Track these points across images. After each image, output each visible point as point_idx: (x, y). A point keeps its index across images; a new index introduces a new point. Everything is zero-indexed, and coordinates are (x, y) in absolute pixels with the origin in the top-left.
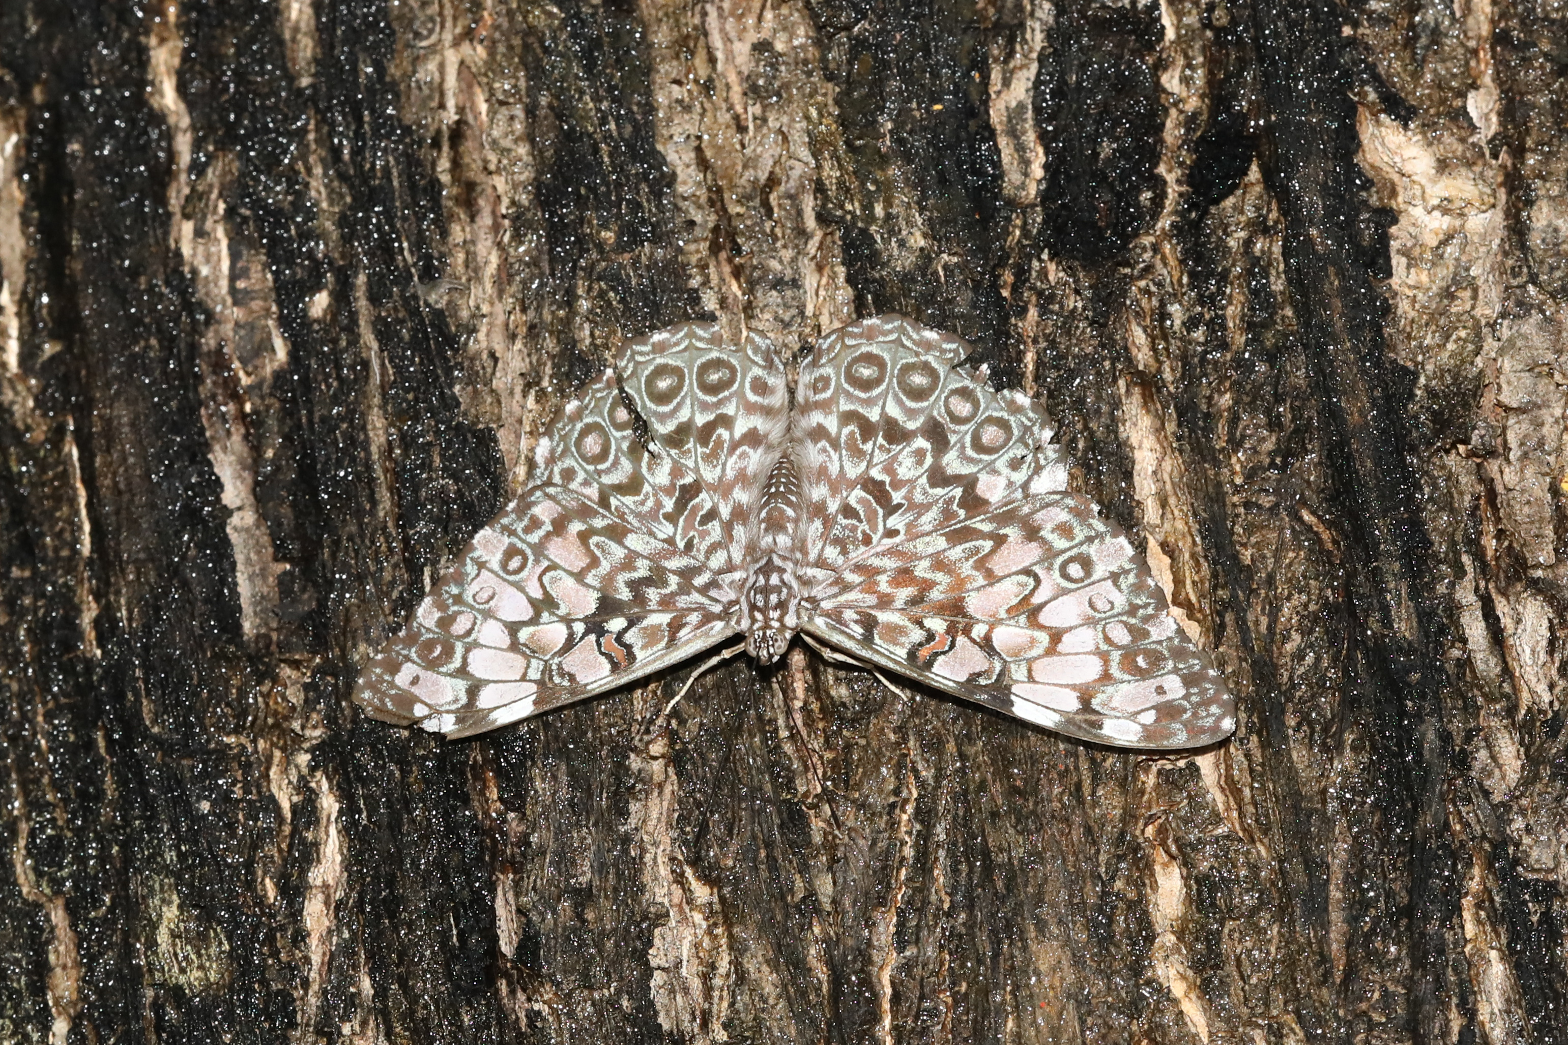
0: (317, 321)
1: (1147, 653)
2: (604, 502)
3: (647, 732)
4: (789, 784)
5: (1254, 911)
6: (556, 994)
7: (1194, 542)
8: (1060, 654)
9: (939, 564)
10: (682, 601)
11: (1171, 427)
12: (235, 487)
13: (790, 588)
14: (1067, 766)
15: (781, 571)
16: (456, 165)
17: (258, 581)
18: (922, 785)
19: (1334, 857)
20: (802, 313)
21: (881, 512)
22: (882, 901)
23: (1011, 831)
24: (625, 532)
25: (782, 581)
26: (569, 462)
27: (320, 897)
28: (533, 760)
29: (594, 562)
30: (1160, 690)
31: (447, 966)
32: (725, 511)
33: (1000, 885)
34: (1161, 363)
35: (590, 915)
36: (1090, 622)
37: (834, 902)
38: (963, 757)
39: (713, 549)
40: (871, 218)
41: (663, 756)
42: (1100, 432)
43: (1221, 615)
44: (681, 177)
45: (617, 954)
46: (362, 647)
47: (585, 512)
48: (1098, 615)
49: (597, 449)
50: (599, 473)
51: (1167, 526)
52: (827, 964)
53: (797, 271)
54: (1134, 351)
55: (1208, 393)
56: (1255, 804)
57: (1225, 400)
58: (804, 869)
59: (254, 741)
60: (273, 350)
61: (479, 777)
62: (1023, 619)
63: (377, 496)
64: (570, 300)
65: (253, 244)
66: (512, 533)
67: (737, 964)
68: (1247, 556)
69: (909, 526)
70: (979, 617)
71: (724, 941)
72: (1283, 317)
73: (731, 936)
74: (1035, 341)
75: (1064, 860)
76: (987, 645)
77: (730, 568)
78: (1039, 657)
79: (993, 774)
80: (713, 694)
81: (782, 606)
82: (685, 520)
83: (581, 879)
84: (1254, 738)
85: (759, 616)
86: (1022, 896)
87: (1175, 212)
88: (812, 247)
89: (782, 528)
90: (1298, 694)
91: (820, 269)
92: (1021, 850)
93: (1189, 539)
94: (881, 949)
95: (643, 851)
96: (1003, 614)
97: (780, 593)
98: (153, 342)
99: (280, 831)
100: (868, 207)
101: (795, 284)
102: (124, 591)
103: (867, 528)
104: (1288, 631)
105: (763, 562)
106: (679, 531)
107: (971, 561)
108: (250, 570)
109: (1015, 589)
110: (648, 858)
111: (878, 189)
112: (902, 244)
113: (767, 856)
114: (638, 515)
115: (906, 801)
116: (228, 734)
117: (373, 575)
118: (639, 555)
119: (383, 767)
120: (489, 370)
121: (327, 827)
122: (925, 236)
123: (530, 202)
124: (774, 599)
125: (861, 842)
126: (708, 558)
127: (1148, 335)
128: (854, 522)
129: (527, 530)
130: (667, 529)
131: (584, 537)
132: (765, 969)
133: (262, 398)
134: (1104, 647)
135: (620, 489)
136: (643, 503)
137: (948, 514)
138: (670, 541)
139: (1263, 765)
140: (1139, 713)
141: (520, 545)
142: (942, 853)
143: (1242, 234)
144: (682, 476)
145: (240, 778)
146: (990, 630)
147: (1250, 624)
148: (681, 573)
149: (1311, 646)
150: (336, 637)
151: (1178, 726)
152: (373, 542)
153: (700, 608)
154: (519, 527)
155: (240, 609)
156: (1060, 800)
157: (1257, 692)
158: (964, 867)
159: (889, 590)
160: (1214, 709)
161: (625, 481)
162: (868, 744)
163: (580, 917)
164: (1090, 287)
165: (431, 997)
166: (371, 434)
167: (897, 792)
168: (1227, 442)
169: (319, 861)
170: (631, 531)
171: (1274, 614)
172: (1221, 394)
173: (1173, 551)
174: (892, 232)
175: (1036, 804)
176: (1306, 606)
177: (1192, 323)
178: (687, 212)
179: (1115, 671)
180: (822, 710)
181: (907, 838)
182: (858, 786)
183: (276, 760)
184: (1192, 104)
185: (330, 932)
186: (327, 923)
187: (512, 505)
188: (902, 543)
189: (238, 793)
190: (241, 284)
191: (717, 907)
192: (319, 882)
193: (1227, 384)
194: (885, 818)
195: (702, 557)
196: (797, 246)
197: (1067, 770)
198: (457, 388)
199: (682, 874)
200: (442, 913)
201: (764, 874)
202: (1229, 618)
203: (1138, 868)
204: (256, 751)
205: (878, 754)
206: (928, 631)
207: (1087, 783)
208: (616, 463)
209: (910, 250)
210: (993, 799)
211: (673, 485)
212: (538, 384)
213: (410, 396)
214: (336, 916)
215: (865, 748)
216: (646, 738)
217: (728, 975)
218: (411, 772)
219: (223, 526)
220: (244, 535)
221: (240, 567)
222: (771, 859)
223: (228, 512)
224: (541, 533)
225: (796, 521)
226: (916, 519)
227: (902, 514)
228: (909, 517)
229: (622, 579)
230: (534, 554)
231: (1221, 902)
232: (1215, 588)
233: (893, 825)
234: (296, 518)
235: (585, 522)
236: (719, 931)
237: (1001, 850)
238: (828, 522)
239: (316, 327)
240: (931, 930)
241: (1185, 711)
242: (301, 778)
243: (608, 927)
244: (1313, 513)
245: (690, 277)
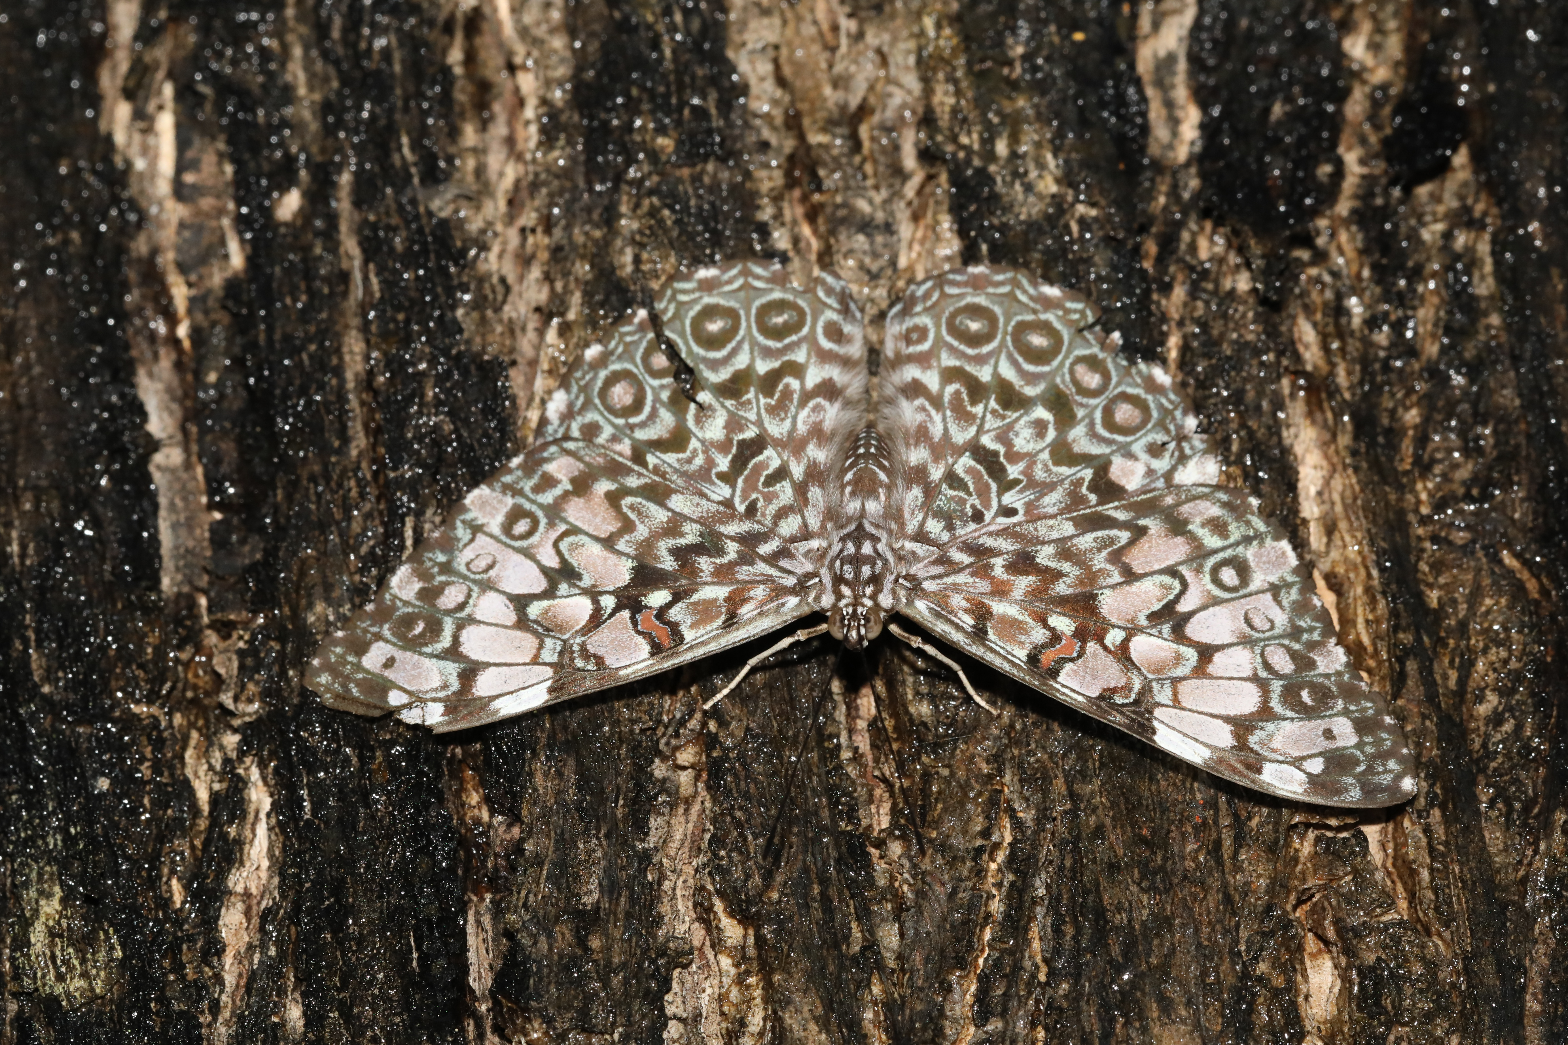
0: (286, 224)
1: (1314, 688)
2: (638, 457)
3: (677, 735)
4: (851, 814)
5: (1429, 1017)
6: (546, 1033)
7: (1369, 576)
8: (1212, 677)
9: (1065, 552)
10: (744, 573)
11: (1345, 440)
12: (161, 418)
13: (886, 562)
14: (1205, 820)
15: (875, 539)
16: (470, 58)
17: (183, 532)
18: (1018, 825)
19: (1532, 961)
20: (893, 263)
21: (994, 486)
22: (962, 963)
23: (1134, 888)
24: (669, 492)
25: (876, 551)
26: (591, 416)
27: (240, 906)
28: (534, 752)
29: (628, 526)
30: (1328, 734)
31: (404, 993)
32: (797, 471)
33: (1116, 951)
34: (1333, 365)
35: (595, 943)
36: (1246, 641)
37: (900, 957)
38: (1073, 795)
39: (782, 514)
40: (990, 156)
41: (692, 766)
42: (1261, 433)
43: (1401, 661)
44: (755, 88)
45: (626, 994)
46: (320, 607)
47: (615, 470)
48: (1257, 635)
49: (628, 400)
50: (632, 427)
51: (1335, 554)
52: (886, 1031)
53: (892, 214)
54: (1301, 349)
55: (1391, 405)
56: (1435, 890)
57: (1412, 416)
58: (864, 914)
59: (170, 714)
60: (226, 257)
61: (456, 774)
62: (1166, 629)
63: (351, 432)
64: (610, 217)
65: (208, 131)
66: (517, 492)
67: (775, 1020)
68: (1433, 597)
69: (1030, 506)
70: (1114, 620)
71: (758, 993)
72: (1488, 327)
73: (768, 986)
74: (1181, 324)
75: (1197, 931)
76: (1123, 654)
77: (806, 535)
78: (1185, 678)
79: (1113, 818)
80: (763, 694)
81: (876, 580)
82: (746, 481)
83: (585, 899)
84: (1436, 813)
85: (846, 590)
86: (1144, 966)
87: (1356, 196)
88: (910, 190)
89: (872, 493)
90: (1493, 765)
91: (916, 218)
92: (1145, 912)
93: (1363, 572)
94: (955, 1021)
95: (662, 878)
96: (1143, 622)
97: (873, 565)
98: (75, 236)
99: (193, 825)
100: (988, 142)
101: (889, 228)
102: (17, 523)
103: (977, 502)
104: (1482, 690)
105: (852, 527)
106: (738, 492)
107: (1104, 553)
108: (174, 517)
109: (1158, 592)
110: (667, 885)
111: (1003, 123)
112: (1028, 188)
113: (822, 893)
114: (684, 474)
115: (997, 846)
116: (138, 702)
117: (338, 523)
118: (686, 518)
119: (338, 751)
120: (500, 298)
121: (254, 825)
122: (1058, 181)
123: (566, 102)
124: (866, 571)
125: (938, 889)
126: (776, 524)
127: (1319, 333)
128: (962, 494)
129: (538, 489)
130: (723, 491)
131: (613, 499)
132: (813, 1027)
133: (206, 312)
134: (1263, 674)
135: (659, 445)
136: (689, 461)
137: (1075, 499)
138: (728, 503)
139: (1446, 844)
140: (1304, 758)
141: (527, 506)
142: (1040, 911)
143: (1440, 227)
144: (741, 430)
145: (149, 755)
146: (1127, 640)
147: (1438, 678)
148: (742, 539)
149: (1510, 709)
150: (287, 595)
151: (1350, 780)
152: (340, 485)
153: (767, 580)
154: (527, 485)
155: (160, 558)
156: (1195, 859)
157: (1442, 757)
158: (1069, 930)
159: (1005, 577)
160: (1392, 764)
161: (666, 435)
162: (952, 774)
163: (582, 942)
164: (1263, 256)
165: (382, 1029)
166: (347, 358)
167: (986, 834)
168: (1413, 464)
169: (242, 864)
170: (676, 491)
171: (1466, 668)
172: (1407, 409)
173: (1341, 585)
174: (1016, 175)
175: (1165, 859)
176: (1506, 662)
177: (1372, 322)
178: (758, 131)
179: (1276, 704)
180: (896, 728)
181: (994, 891)
182: (937, 824)
183: (193, 743)
184: (1381, 74)
185: (250, 947)
186: (247, 939)
187: (516, 461)
188: (1020, 524)
189: (145, 771)
190: (189, 178)
191: (751, 952)
192: (239, 889)
193: (1414, 398)
194: (969, 864)
195: (768, 521)
196: (891, 186)
197: (1204, 823)
198: (460, 312)
199: (710, 909)
200: (401, 931)
201: (818, 914)
202: (1411, 666)
203: (1288, 950)
204: (170, 725)
205: (965, 788)
206: (1053, 630)
207: (1227, 843)
208: (653, 415)
209: (1040, 197)
210: (1111, 847)
211: (729, 441)
212: (562, 314)
213: (401, 317)
214: (262, 929)
215: (947, 781)
216: (673, 742)
217: (761, 1034)
218: (373, 758)
219: (145, 459)
220: (168, 476)
221: (163, 513)
222: (825, 898)
223: (154, 445)
224: (558, 491)
225: (889, 488)
226: (1038, 499)
227: (1021, 491)
228: (1030, 496)
229: (663, 546)
230: (547, 516)
231: (1388, 1003)
232: (1396, 629)
233: (980, 873)
234: (241, 453)
235: (614, 480)
236: (752, 980)
237: (1119, 909)
238: (930, 491)
239: (283, 230)
240: (1022, 1002)
241: (1357, 763)
242: (227, 761)
243: (616, 960)
244: (1517, 556)
245: (758, 207)
